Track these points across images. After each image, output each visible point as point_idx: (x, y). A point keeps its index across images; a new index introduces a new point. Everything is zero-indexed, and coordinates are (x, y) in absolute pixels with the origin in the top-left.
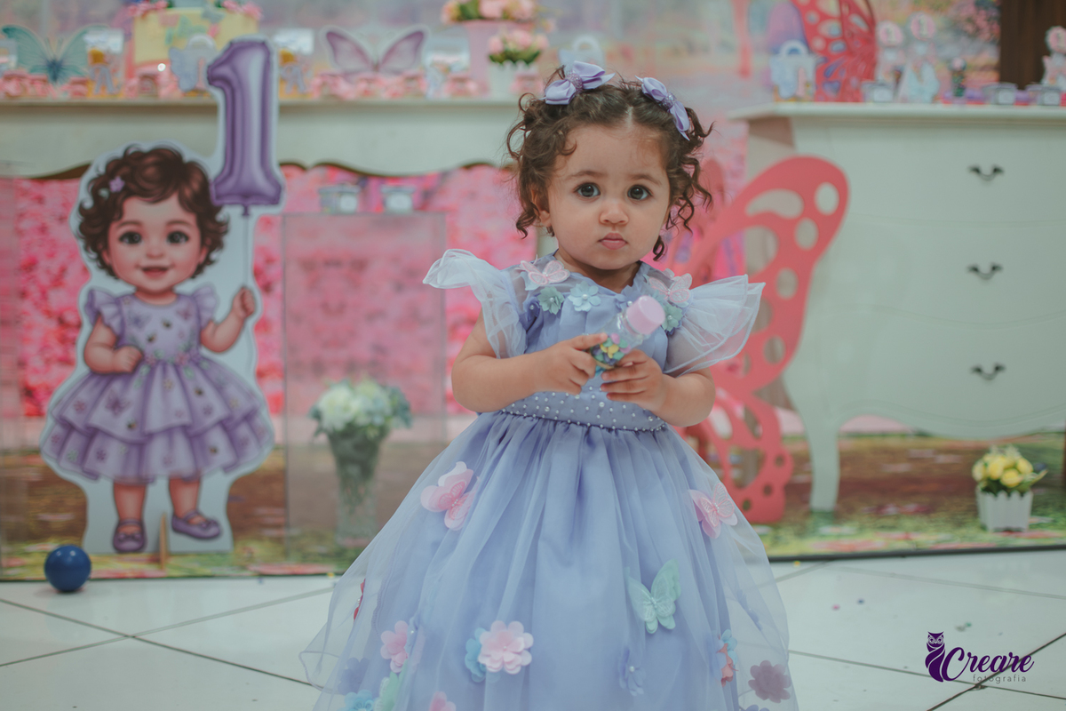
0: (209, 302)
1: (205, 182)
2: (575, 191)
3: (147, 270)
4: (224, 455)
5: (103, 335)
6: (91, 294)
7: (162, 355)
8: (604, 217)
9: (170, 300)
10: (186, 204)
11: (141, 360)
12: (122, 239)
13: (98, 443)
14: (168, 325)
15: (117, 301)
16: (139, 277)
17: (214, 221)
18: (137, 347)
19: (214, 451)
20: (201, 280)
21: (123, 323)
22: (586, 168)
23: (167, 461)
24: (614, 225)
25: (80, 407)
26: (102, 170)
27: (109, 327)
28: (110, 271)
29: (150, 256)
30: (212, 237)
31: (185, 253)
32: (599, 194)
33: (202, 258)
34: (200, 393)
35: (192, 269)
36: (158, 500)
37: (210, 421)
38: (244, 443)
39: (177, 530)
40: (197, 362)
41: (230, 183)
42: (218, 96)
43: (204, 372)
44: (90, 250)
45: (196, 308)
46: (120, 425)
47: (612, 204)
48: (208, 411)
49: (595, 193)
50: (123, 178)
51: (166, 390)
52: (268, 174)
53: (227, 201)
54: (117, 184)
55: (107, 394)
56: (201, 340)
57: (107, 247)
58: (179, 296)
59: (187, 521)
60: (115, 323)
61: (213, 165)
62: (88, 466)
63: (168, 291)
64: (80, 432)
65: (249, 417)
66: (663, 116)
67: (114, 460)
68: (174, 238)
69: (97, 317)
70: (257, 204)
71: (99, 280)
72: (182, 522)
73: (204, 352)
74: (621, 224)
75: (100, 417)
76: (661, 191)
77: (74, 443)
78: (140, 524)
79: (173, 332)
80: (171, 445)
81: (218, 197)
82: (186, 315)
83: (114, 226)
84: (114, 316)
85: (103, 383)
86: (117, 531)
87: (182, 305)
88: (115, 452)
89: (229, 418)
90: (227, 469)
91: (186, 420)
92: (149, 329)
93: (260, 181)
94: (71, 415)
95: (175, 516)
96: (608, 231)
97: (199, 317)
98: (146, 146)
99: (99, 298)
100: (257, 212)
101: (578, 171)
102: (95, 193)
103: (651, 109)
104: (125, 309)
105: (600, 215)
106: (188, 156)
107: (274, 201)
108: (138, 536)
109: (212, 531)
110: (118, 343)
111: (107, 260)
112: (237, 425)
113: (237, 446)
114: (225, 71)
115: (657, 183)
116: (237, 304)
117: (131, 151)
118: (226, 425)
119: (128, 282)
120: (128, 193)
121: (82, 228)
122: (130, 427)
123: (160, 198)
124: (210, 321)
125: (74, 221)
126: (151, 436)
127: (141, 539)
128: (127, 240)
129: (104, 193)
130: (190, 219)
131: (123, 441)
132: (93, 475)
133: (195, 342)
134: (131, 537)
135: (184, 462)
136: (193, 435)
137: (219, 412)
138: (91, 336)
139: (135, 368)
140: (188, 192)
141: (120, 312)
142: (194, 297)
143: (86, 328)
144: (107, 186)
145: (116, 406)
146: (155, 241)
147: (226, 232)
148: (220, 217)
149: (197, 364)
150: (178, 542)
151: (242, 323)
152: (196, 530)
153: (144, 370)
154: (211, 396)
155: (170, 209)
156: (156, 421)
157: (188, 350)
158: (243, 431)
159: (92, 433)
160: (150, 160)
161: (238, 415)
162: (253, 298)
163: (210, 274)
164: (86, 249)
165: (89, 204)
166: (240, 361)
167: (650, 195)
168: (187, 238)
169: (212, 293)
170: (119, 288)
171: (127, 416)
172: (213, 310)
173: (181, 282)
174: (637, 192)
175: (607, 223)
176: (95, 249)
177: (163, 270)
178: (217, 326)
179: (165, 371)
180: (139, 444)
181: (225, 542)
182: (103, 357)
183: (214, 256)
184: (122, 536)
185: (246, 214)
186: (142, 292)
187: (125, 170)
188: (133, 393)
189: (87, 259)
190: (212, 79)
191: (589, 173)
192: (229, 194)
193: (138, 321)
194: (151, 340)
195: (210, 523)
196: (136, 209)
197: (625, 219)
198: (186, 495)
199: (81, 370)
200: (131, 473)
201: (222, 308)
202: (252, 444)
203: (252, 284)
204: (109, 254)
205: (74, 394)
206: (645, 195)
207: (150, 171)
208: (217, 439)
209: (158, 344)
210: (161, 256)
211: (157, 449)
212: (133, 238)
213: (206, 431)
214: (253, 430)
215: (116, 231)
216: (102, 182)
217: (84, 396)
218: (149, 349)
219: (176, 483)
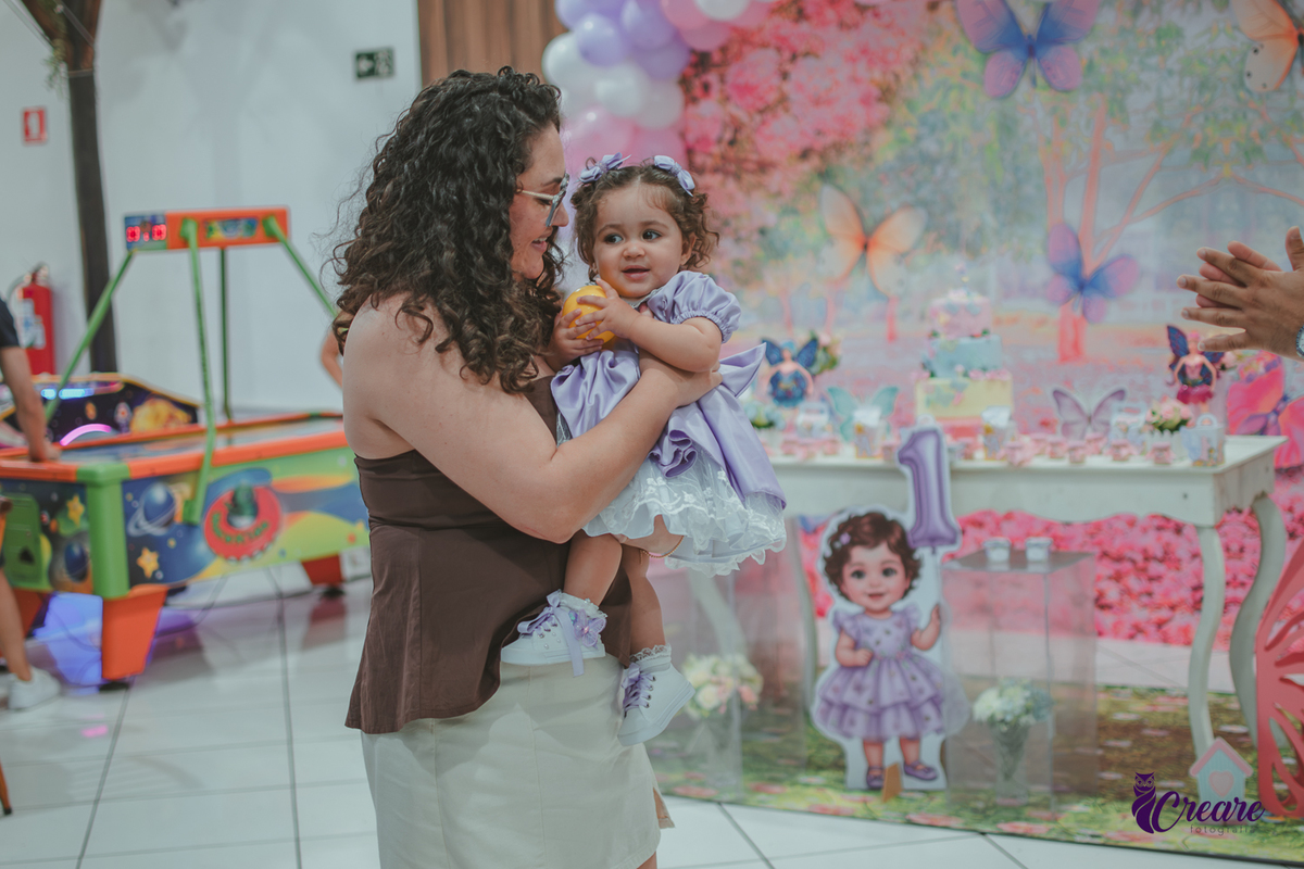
0: (914, 616)
1: (903, 534)
3: (871, 596)
4: (934, 722)
5: (846, 641)
6: (836, 614)
7: (887, 654)
8: (625, 254)
9: (886, 616)
10: (894, 549)
11: (872, 658)
12: (852, 576)
13: (849, 714)
14: (888, 632)
15: (853, 618)
16: (866, 601)
17: (913, 559)
18: (869, 648)
19: (927, 719)
21: (858, 633)
23: (897, 726)
25: (836, 690)
26: (836, 529)
27: (850, 636)
28: (845, 596)
29: (872, 586)
30: (912, 570)
31: (896, 582)
32: (621, 240)
33: (907, 585)
34: (914, 678)
35: (901, 592)
36: (892, 754)
37: (923, 698)
39: (908, 773)
40: (910, 657)
41: (921, 532)
42: (906, 470)
43: (917, 665)
44: (833, 585)
45: (906, 620)
46: (862, 701)
47: (631, 245)
48: (921, 691)
50: (851, 534)
51: (891, 678)
52: (947, 523)
53: (920, 545)
54: (845, 538)
55: (853, 681)
56: (912, 642)
57: (843, 581)
58: (894, 613)
59: (914, 767)
60: (853, 633)
61: (908, 520)
62: (845, 729)
63: (885, 610)
64: (837, 707)
67: (860, 726)
68: (887, 572)
69: (841, 629)
70: (941, 545)
71: (839, 604)
72: (911, 768)
73: (915, 650)
74: (641, 257)
75: (849, 696)
77: (834, 714)
78: (882, 769)
79: (892, 637)
80: (898, 715)
81: (914, 542)
82: (899, 625)
83: (846, 567)
84: (852, 628)
85: (850, 673)
86: (867, 775)
87: (896, 619)
88: (860, 720)
89: (935, 696)
90: (939, 731)
91: (906, 697)
92: (875, 636)
93: (941, 528)
94: (831, 695)
95: (906, 764)
97: (909, 627)
98: (862, 511)
99: (842, 616)
100: (942, 550)
102: (832, 546)
104: (859, 624)
106: (891, 515)
107: (953, 541)
109: (931, 775)
110: (856, 646)
111: (844, 590)
112: (942, 700)
113: (942, 715)
114: (909, 453)
116: (934, 616)
117: (853, 516)
118: (935, 701)
119: (859, 604)
120: (853, 543)
121: (826, 570)
122: (871, 702)
123: (876, 545)
124: (917, 629)
125: (821, 565)
126: (884, 709)
127: (882, 778)
128: (855, 576)
129: (838, 545)
130: (896, 558)
131: (865, 713)
132: (848, 736)
133: (908, 644)
134: (877, 778)
135: (907, 727)
136: (913, 708)
137: (929, 692)
138: (839, 642)
139: (869, 663)
140: (893, 540)
141: (856, 626)
142: (904, 613)
144: (839, 541)
145: (859, 689)
146: (874, 576)
147: (921, 566)
148: (917, 555)
149: (911, 659)
150: (909, 782)
151: (939, 630)
152: (921, 774)
153: (875, 664)
154: (922, 682)
155: (882, 554)
156: (886, 698)
157: (904, 650)
159: (845, 708)
160: (866, 520)
161: (940, 694)
163: (913, 596)
164: (830, 584)
165: (828, 553)
166: (938, 656)
167: (659, 235)
168: (895, 573)
169: (916, 610)
170: (853, 609)
171: (867, 695)
172: (917, 621)
173: (894, 602)
175: (628, 257)
176: (835, 583)
177: (881, 595)
178: (922, 632)
179: (889, 664)
180: (877, 715)
182: (848, 656)
183: (915, 583)
184: (870, 778)
185: (934, 552)
186: (869, 611)
187: (850, 528)
188: (869, 680)
189: (831, 590)
190: (902, 460)
192: (920, 540)
193: (868, 631)
194: (878, 643)
195: (929, 769)
196: (860, 555)
197: (642, 253)
198: (911, 749)
200: (873, 734)
201: (923, 619)
204: (844, 586)
205: (832, 681)
207: (867, 528)
208: (929, 710)
209: (883, 646)
210: (879, 586)
211: (889, 718)
212: (859, 574)
213: (921, 705)
215: (848, 570)
216: (834, 538)
217: (838, 682)
218: (877, 650)
219: (905, 741)
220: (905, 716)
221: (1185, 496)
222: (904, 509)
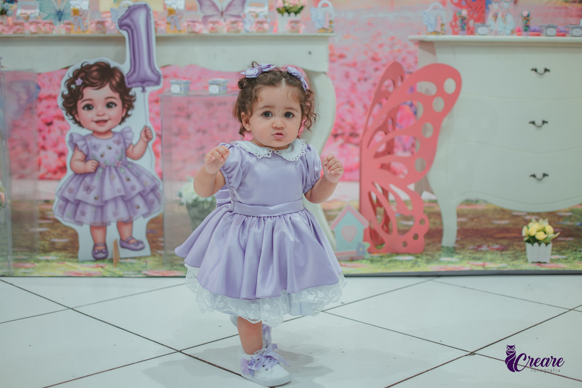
0: (129, 135)
1: (122, 77)
2: (262, 115)
3: (97, 122)
4: (143, 209)
5: (79, 155)
6: (71, 136)
7: (108, 162)
8: (274, 126)
9: (110, 136)
10: (114, 88)
11: (98, 166)
12: (84, 108)
13: (81, 207)
14: (110, 148)
15: (84, 138)
16: (94, 126)
17: (128, 96)
18: (95, 160)
19: (138, 207)
20: (124, 125)
21: (88, 149)
22: (266, 105)
23: (115, 214)
24: (279, 129)
25: (71, 191)
26: (71, 76)
27: (81, 151)
28: (80, 124)
29: (99, 115)
30: (128, 103)
31: (116, 112)
32: (272, 116)
33: (124, 114)
34: (128, 180)
35: (120, 120)
36: (112, 233)
37: (135, 193)
38: (152, 203)
39: (122, 247)
40: (126, 165)
41: (135, 76)
43: (129, 170)
44: (69, 115)
45: (123, 139)
46: (90, 198)
47: (278, 120)
48: (133, 188)
49: (270, 115)
50: (82, 78)
51: (112, 179)
52: (153, 70)
53: (133, 85)
54: (79, 82)
55: (83, 183)
56: (127, 155)
57: (77, 112)
58: (114, 133)
59: (128, 242)
60: (84, 149)
61: (125, 68)
62: (77, 219)
63: (109, 131)
64: (72, 203)
65: (153, 190)
66: (298, 82)
67: (89, 215)
68: (109, 105)
69: (75, 147)
70: (149, 86)
71: (74, 129)
72: (125, 243)
73: (129, 159)
74: (282, 128)
75: (81, 195)
76: (298, 114)
77: (70, 208)
78: (105, 245)
79: (113, 151)
80: (116, 206)
81: (129, 84)
82: (118, 143)
83: (79, 102)
84: (84, 145)
85: (81, 178)
86: (94, 249)
87: (116, 138)
88: (89, 211)
89: (144, 191)
90: (145, 216)
91: (123, 193)
92: (101, 151)
93: (150, 74)
94: (67, 195)
95: (121, 240)
96: (277, 131)
97: (125, 143)
98: (92, 62)
99: (76, 137)
100: (150, 89)
101: (262, 106)
102: (69, 87)
103: (292, 79)
104: (88, 142)
105: (273, 124)
106: (113, 64)
107: (157, 83)
108: (104, 251)
109: (140, 246)
110: (86, 158)
111: (78, 119)
112: (148, 194)
113: (149, 204)
114: (127, 21)
115: (297, 111)
116: (143, 135)
117: (84, 65)
118: (142, 194)
119: (89, 129)
120: (85, 85)
121: (64, 104)
122: (96, 198)
123: (101, 86)
124: (131, 144)
125: (60, 101)
126: (106, 202)
127: (106, 251)
128: (86, 108)
129: (73, 86)
130: (117, 95)
131: (93, 205)
132: (80, 223)
133: (124, 156)
134: (101, 252)
135: (123, 214)
136: (127, 200)
137: (139, 188)
138: (73, 156)
139: (96, 170)
140: (114, 83)
141: (86, 144)
142: (121, 133)
143: (70, 153)
144: (74, 83)
145: (88, 189)
146: (100, 108)
147: (135, 100)
148: (131, 93)
149: (126, 166)
150: (124, 253)
151: (147, 143)
152: (132, 246)
153: (100, 171)
154: (134, 181)
155: (106, 91)
156: (108, 195)
157: (121, 159)
158: (151, 197)
159: (78, 203)
160: (94, 68)
161: (148, 190)
162: (151, 132)
163: (128, 121)
164: (67, 115)
165: (66, 92)
166: (147, 163)
167: (293, 116)
168: (116, 105)
169: (130, 131)
170: (84, 132)
171: (94, 193)
172: (131, 139)
173: (114, 127)
174: (288, 115)
175: (276, 128)
176: (71, 114)
177: (105, 121)
178: (134, 146)
179: (110, 170)
180: (101, 207)
181: (147, 251)
182: (80, 166)
183: (129, 113)
184: (96, 251)
185: (144, 90)
186: (96, 133)
187: (83, 74)
188: (96, 182)
189: (68, 119)
190: (121, 26)
191: (268, 107)
192: (134, 82)
193: (95, 147)
194: (102, 156)
195: (139, 242)
196: (90, 93)
197: (284, 126)
198: (126, 229)
199: (70, 173)
200: (98, 221)
201: (136, 137)
202: (156, 202)
203: (149, 125)
204: (78, 116)
205: (67, 185)
206: (291, 116)
207: (95, 74)
208: (139, 201)
209: (105, 158)
210: (103, 115)
211: (110, 209)
212: (89, 107)
213: (133, 198)
214: (156, 196)
215: (81, 104)
216: (72, 81)
217: (72, 185)
218: (101, 160)
219: (121, 224)
220: (121, 205)
221: (310, 53)
222: (122, 61)
